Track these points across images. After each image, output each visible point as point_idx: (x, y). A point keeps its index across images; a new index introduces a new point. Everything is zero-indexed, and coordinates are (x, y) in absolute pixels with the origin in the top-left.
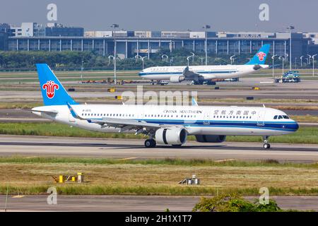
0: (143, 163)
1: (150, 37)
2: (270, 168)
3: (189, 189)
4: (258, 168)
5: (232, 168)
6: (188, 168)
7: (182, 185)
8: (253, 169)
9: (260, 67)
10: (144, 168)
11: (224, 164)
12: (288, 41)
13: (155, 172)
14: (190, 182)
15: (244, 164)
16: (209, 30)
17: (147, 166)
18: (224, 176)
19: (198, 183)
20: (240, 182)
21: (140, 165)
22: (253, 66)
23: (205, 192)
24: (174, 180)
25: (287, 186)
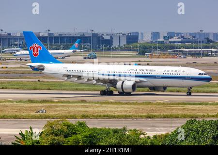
0: (17, 102)
1: (19, 36)
2: (82, 104)
3: (41, 116)
4: (76, 104)
5: (63, 104)
6: (40, 105)
7: (37, 114)
8: (74, 105)
9: (76, 51)
10: (17, 105)
11: (58, 102)
12: (90, 37)
13: (23, 107)
14: (41, 112)
15: (69, 102)
16: (49, 32)
17: (19, 103)
18: (58, 109)
19: (45, 113)
20: (67, 112)
21: (15, 103)
22: (72, 50)
23: (49, 117)
24: (33, 111)
25: (91, 113)
